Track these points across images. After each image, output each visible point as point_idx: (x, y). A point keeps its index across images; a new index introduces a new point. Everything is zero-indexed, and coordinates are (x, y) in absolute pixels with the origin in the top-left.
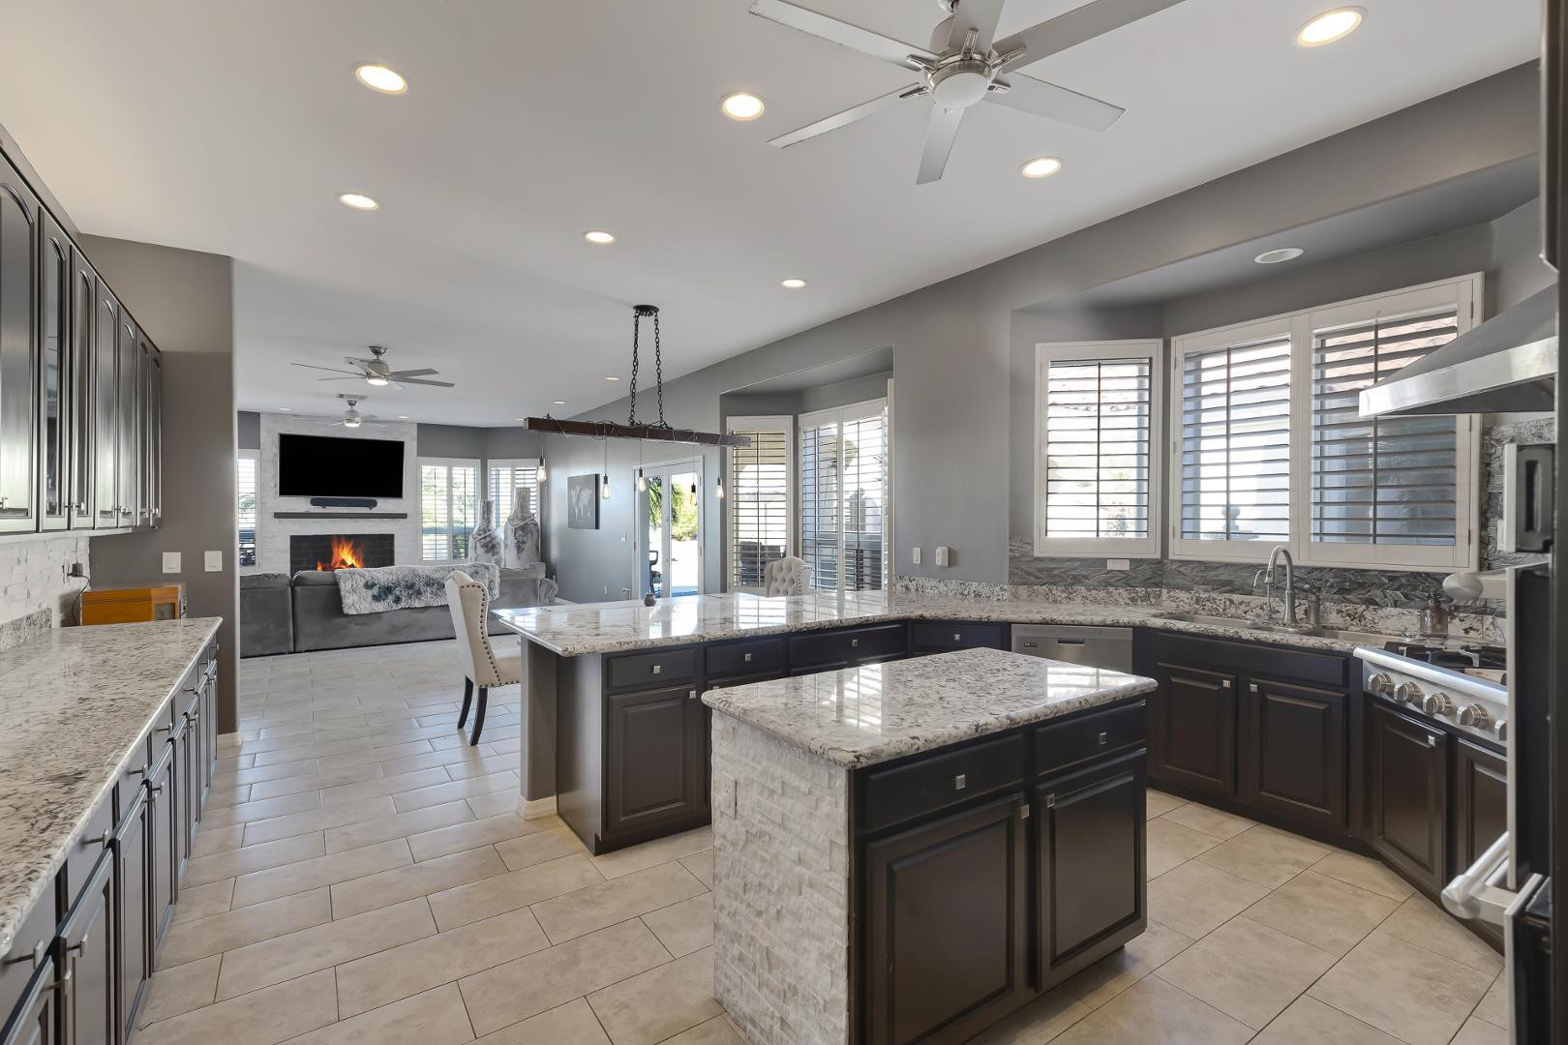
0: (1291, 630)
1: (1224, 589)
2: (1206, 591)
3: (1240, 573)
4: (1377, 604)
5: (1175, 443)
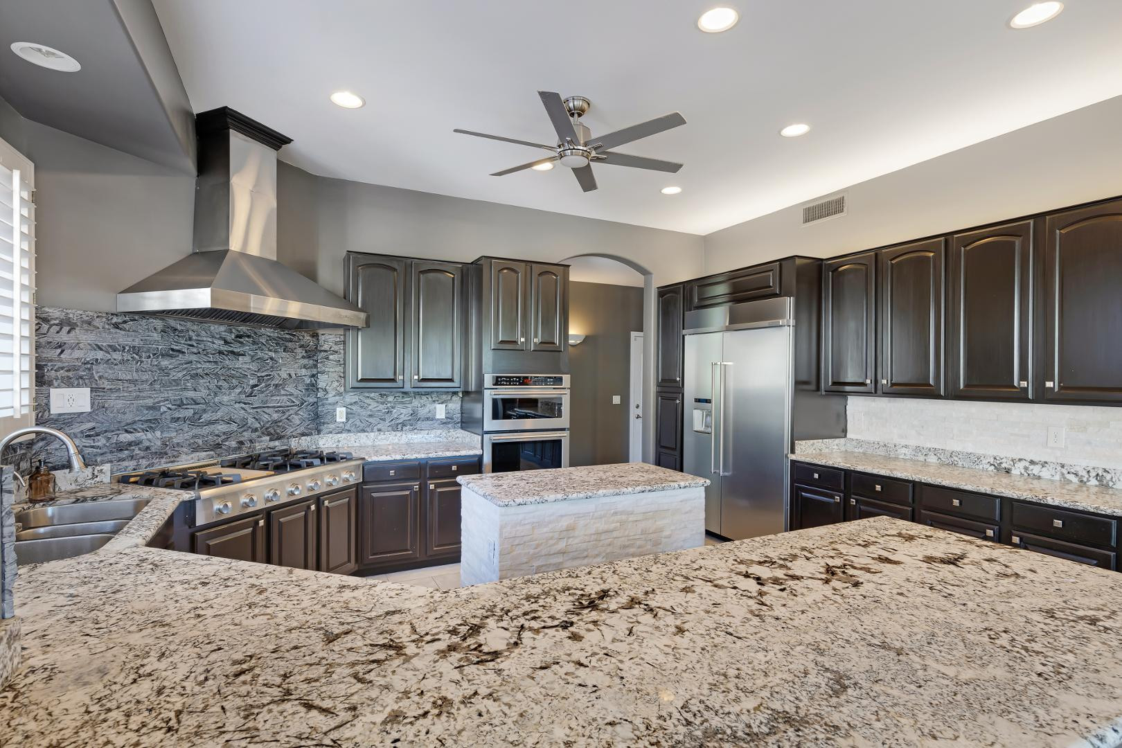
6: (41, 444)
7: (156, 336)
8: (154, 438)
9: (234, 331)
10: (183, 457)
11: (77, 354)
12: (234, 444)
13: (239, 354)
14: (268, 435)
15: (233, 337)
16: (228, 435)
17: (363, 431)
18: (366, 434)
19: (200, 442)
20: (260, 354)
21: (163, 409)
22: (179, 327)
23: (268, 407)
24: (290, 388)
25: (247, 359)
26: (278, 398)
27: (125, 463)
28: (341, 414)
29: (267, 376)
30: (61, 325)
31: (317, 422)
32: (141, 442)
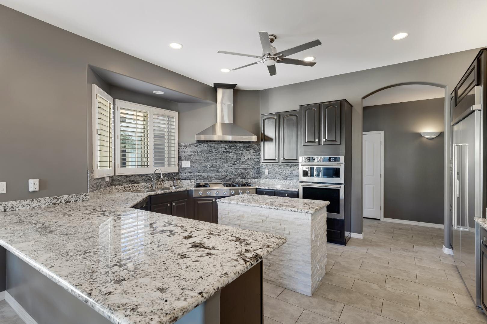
0: (160, 190)
1: (132, 183)
2: (127, 184)
3: (136, 177)
4: (164, 181)
5: (118, 136)
6: (180, 174)
7: (206, 148)
8: (205, 175)
9: (228, 145)
10: (213, 181)
11: (187, 153)
12: (228, 178)
13: (230, 152)
14: (240, 177)
15: (228, 147)
16: (226, 176)
17: (274, 179)
18: (274, 180)
19: (218, 177)
20: (237, 152)
21: (208, 167)
22: (212, 146)
23: (240, 168)
24: (249, 162)
25: (233, 153)
26: (244, 165)
27: (198, 180)
28: (267, 171)
29: (240, 158)
30: (184, 147)
31: (259, 174)
32: (202, 175)
